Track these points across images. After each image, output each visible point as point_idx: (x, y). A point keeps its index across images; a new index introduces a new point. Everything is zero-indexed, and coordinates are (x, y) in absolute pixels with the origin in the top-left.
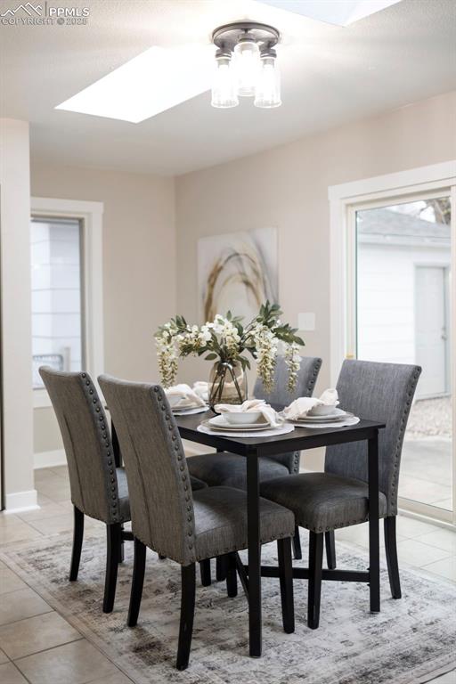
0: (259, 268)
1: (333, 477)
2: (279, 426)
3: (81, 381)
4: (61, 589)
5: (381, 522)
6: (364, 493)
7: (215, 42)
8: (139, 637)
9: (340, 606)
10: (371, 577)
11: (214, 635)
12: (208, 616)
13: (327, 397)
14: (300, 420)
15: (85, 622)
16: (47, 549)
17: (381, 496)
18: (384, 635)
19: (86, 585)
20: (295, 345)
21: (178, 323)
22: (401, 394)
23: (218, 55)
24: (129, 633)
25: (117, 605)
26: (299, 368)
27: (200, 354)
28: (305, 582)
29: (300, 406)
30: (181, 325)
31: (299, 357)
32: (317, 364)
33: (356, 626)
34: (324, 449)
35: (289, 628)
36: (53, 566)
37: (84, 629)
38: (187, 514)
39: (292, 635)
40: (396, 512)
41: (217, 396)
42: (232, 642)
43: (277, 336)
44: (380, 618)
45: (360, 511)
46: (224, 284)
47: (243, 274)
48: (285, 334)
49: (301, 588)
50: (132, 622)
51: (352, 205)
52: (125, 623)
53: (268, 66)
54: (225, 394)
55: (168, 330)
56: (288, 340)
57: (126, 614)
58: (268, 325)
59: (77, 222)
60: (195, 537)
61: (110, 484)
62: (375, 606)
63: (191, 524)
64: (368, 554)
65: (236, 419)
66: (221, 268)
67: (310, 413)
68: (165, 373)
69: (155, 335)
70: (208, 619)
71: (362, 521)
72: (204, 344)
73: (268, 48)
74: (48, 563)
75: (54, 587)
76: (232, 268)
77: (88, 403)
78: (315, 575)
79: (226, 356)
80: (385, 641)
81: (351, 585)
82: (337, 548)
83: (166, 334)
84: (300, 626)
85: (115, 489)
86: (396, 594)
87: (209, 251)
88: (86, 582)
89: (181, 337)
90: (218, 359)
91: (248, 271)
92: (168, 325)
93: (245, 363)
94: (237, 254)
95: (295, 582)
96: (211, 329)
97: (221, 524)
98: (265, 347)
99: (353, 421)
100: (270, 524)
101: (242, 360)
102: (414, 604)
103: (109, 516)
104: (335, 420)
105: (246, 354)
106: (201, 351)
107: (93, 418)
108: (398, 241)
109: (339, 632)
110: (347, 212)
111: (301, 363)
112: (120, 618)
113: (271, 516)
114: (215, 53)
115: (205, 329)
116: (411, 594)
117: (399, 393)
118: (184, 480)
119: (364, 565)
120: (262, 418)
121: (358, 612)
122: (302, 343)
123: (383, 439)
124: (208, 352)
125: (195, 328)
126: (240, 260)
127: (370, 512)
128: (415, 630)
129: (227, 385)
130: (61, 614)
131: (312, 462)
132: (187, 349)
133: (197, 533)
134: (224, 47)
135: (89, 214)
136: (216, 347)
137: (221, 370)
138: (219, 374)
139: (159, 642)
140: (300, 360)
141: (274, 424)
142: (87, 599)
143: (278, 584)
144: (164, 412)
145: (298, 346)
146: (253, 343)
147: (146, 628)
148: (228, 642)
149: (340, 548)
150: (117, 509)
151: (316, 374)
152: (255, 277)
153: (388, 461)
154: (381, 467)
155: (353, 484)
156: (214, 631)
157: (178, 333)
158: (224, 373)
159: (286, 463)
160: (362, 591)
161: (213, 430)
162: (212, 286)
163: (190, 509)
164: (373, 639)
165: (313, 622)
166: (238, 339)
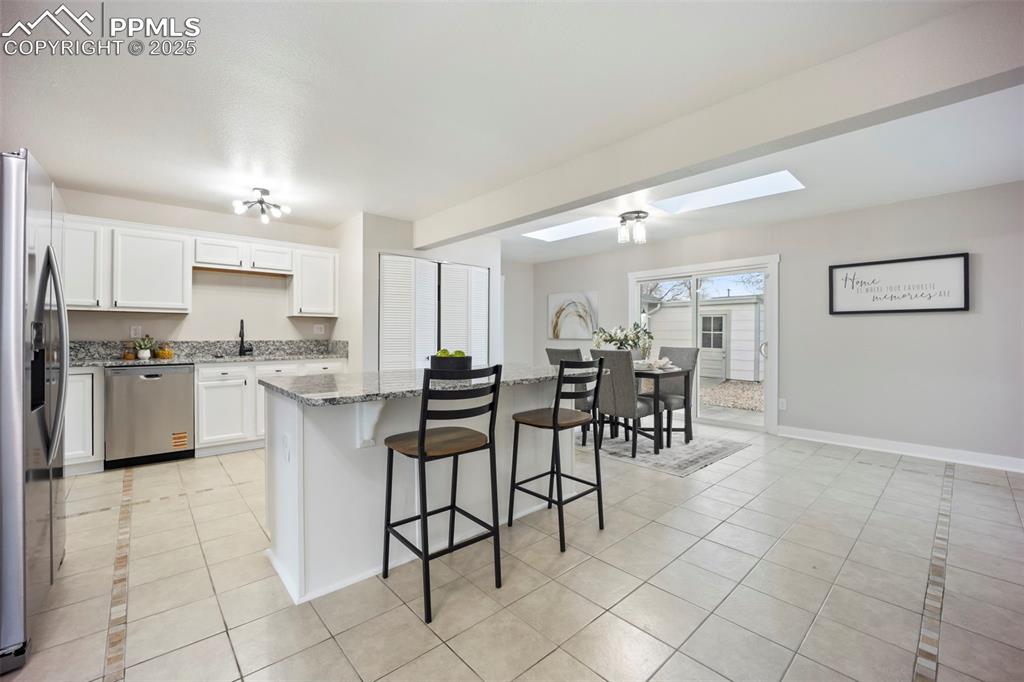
0: (587, 309)
46: (566, 317)
47: (578, 312)
66: (564, 309)
76: (570, 309)
94: (574, 302)
110: (637, 284)
126: (576, 306)
152: (585, 313)
162: (558, 317)
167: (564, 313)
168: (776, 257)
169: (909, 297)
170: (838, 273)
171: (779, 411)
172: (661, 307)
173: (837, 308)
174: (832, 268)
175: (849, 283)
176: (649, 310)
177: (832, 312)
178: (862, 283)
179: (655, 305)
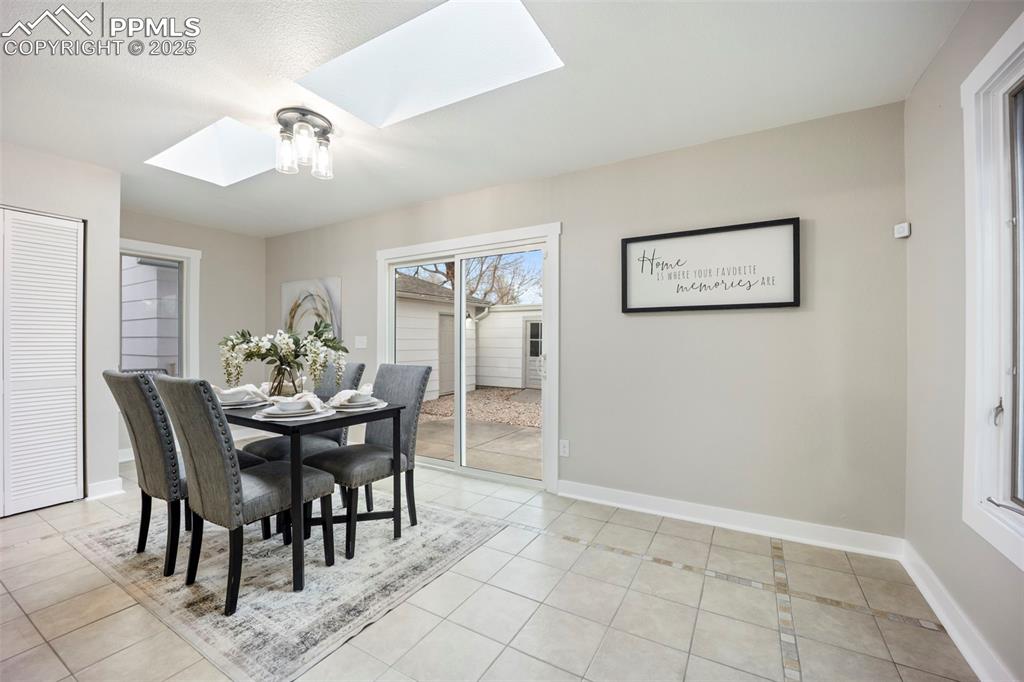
0: (327, 305)
1: (371, 446)
2: (323, 411)
3: (139, 381)
4: (126, 561)
5: (403, 475)
6: (389, 456)
7: (280, 121)
8: (194, 593)
9: (372, 538)
10: (395, 515)
11: (266, 579)
12: (264, 564)
13: (366, 389)
14: (342, 406)
15: (142, 589)
16: (122, 527)
17: (403, 456)
18: (403, 554)
19: (153, 555)
20: (340, 353)
21: (243, 335)
22: (418, 386)
23: (282, 132)
24: (186, 591)
25: (178, 568)
26: (344, 369)
27: (262, 360)
28: (343, 526)
29: (343, 396)
30: (245, 337)
31: (345, 362)
32: (361, 368)
33: (383, 551)
34: (365, 424)
35: (330, 562)
36: (123, 541)
37: (140, 594)
38: (234, 487)
39: (332, 567)
40: (413, 466)
41: (277, 390)
42: (281, 582)
43: (325, 345)
44: (401, 541)
45: (387, 470)
46: (302, 316)
47: (316, 309)
48: (334, 344)
49: (340, 531)
50: (191, 580)
51: (393, 264)
52: (184, 582)
53: (323, 148)
54: (284, 390)
55: (232, 341)
56: (335, 349)
57: (185, 575)
58: (318, 336)
59: (177, 264)
60: (243, 505)
61: (170, 468)
62: (397, 534)
63: (238, 494)
64: (392, 496)
65: (284, 408)
66: (300, 305)
67: (349, 401)
68: (229, 374)
69: (220, 344)
70: (263, 567)
71: (389, 475)
72: (263, 351)
73: (324, 134)
74: (118, 540)
75: (120, 560)
76: (307, 305)
77: (146, 400)
78: (351, 519)
79: (283, 360)
80: (402, 558)
81: (382, 522)
82: (374, 496)
83: (230, 343)
84: (339, 559)
85: (177, 471)
86: (414, 522)
87: (290, 293)
88: (152, 552)
89: (245, 346)
90: (278, 363)
91: (320, 308)
92: (232, 337)
93: (300, 366)
94: (312, 295)
95: (335, 526)
96: (269, 340)
97: (268, 491)
98: (315, 352)
99: (382, 405)
100: (313, 487)
101: (297, 363)
102: (425, 528)
103: (170, 495)
104: (369, 405)
105: (301, 359)
106: (263, 357)
107: (152, 413)
108: (428, 298)
109: (369, 558)
110: (389, 268)
111: (346, 366)
112: (180, 578)
113: (314, 481)
114: (279, 130)
115: (264, 339)
116: (424, 521)
117: (416, 385)
118: (231, 459)
119: (389, 507)
120: (309, 406)
121: (385, 540)
122: (347, 351)
123: (404, 417)
124: (270, 358)
125: (257, 338)
126: (314, 300)
127: (395, 468)
128: (424, 546)
129: (285, 383)
130: (119, 585)
131: (356, 436)
132: (249, 356)
133: (245, 501)
134: (287, 126)
135: (188, 258)
136: (276, 353)
137: (280, 372)
138: (278, 374)
139: (213, 595)
140: (345, 363)
141: (318, 410)
142: (151, 566)
143: (322, 530)
144: (210, 404)
145: (344, 354)
146: (306, 350)
147: (203, 584)
148: (276, 583)
149: (376, 495)
150: (177, 488)
151: (360, 375)
152: (324, 311)
153: (408, 431)
154: (403, 437)
155: (382, 450)
156: (267, 575)
157: (242, 343)
158: (283, 374)
159: (337, 439)
160: (388, 525)
161: (266, 417)
162: (293, 317)
163: (239, 481)
164: (394, 558)
165: (349, 554)
166: (293, 347)
167: (300, 311)
168: (559, 224)
169: (722, 286)
170: (633, 248)
171: (560, 457)
172: (489, 312)
173: (633, 303)
174: (626, 242)
175: (647, 264)
176: (477, 315)
177: (626, 310)
178: (665, 265)
179: (482, 309)
